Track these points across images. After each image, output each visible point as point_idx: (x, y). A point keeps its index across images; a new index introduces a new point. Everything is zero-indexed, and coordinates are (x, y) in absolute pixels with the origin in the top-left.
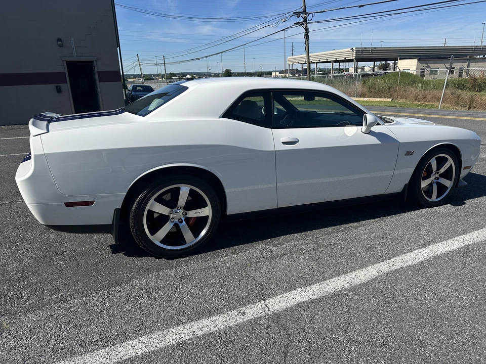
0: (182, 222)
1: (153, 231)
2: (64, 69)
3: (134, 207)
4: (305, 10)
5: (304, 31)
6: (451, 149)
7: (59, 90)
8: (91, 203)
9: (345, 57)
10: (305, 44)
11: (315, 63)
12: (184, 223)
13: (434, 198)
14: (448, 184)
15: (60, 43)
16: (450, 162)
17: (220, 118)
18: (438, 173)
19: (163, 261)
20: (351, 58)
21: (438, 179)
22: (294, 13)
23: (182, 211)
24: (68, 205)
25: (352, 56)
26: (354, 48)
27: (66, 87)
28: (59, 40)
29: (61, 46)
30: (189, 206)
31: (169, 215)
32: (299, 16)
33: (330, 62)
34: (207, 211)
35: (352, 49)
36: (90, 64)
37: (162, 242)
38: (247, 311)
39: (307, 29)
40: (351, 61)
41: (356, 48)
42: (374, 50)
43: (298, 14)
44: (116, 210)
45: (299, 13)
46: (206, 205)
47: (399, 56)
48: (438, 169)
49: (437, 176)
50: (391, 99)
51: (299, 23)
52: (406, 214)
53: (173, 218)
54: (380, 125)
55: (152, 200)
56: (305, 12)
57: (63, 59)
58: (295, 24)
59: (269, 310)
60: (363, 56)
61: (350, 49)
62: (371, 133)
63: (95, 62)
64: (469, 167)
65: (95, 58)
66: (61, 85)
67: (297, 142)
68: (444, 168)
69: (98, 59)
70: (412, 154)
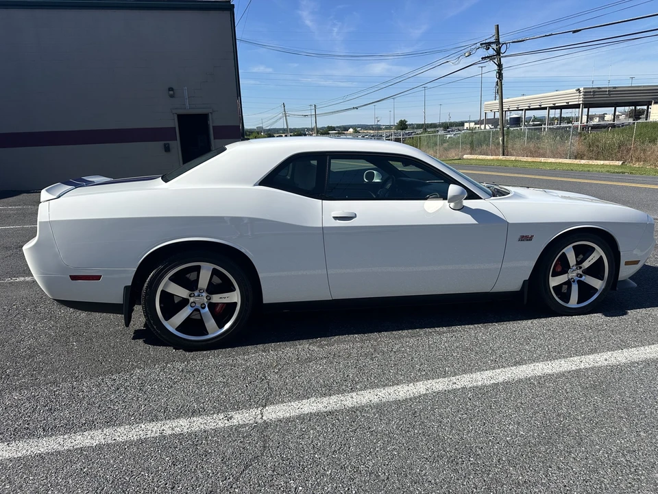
0: (204, 308)
1: (168, 316)
2: (174, 123)
3: (145, 285)
4: (498, 39)
5: (496, 67)
6: (600, 235)
7: (167, 149)
8: (98, 278)
9: (567, 101)
10: (497, 85)
11: (522, 110)
12: (207, 309)
13: (573, 302)
14: (598, 284)
15: (171, 92)
16: (598, 253)
17: (255, 185)
18: (581, 268)
19: (180, 352)
20: (577, 103)
21: (581, 276)
22: (481, 44)
23: (205, 294)
24: (74, 278)
25: (578, 99)
26: (582, 89)
27: (176, 145)
28: (171, 89)
30: (212, 289)
31: (189, 298)
32: (489, 48)
33: (545, 108)
34: (235, 297)
35: (579, 90)
36: (204, 117)
37: (177, 329)
38: (236, 416)
39: (500, 66)
40: (577, 106)
41: (584, 89)
42: (613, 91)
43: (487, 45)
44: (126, 288)
45: (489, 44)
46: (234, 290)
47: (653, 99)
48: (579, 263)
49: (580, 272)
50: (621, 163)
51: (488, 57)
52: (525, 322)
53: (194, 302)
54: (481, 198)
55: (166, 279)
56: (497, 42)
57: (174, 111)
58: (482, 58)
59: (262, 418)
60: (594, 99)
61: (574, 90)
62: (463, 209)
63: (210, 115)
64: (636, 262)
65: (210, 110)
66: (170, 142)
67: (354, 217)
68: (589, 261)
69: (214, 111)
70: (530, 240)
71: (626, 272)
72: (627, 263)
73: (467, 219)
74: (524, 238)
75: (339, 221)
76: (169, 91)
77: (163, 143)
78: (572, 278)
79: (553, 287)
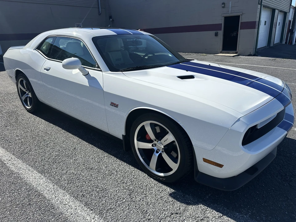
2: (221, 21)
7: (216, 35)
13: (153, 167)
17: (34, 50)
27: (221, 33)
29: (223, 7)
36: (238, 17)
54: (101, 71)
57: (223, 15)
63: (240, 16)
64: (221, 166)
65: (241, 14)
66: (218, 31)
67: (49, 70)
68: (165, 141)
69: (243, 14)
70: (116, 107)
72: (205, 160)
73: (85, 81)
74: (113, 104)
75: (45, 71)
76: (222, 4)
77: (215, 32)
78: (158, 149)
79: (138, 148)
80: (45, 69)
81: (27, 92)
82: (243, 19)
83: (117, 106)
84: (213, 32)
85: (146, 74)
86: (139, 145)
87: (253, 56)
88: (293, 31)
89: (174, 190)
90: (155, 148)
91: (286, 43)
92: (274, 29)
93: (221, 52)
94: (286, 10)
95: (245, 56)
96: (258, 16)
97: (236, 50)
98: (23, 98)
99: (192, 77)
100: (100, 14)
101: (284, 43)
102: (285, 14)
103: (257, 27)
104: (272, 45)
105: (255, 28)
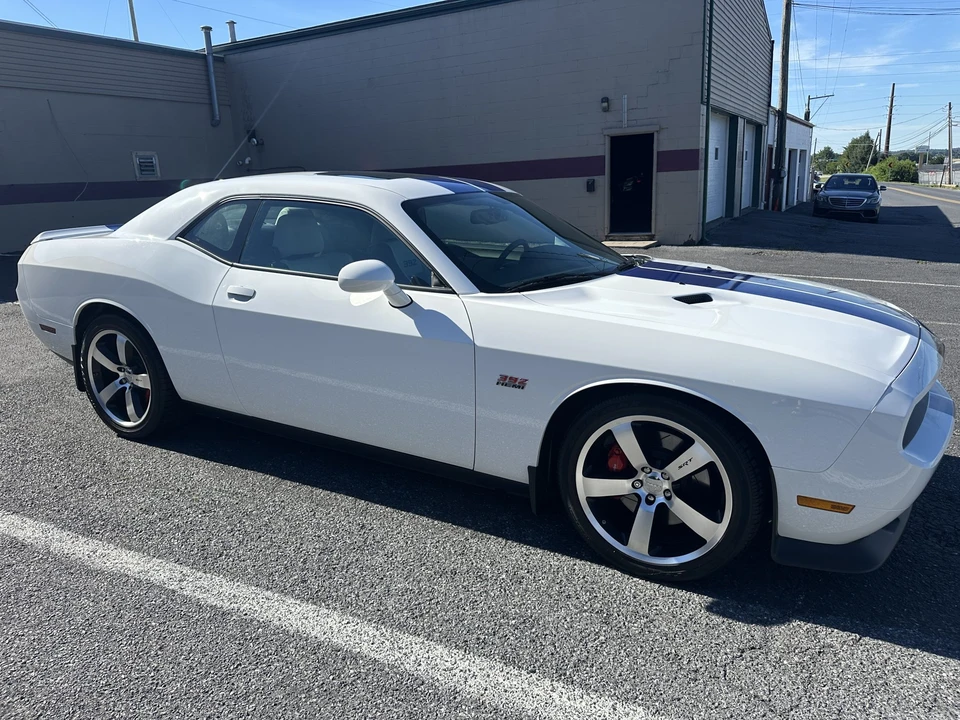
0: (130, 388)
2: (604, 150)
7: (591, 187)
8: (53, 331)
15: (605, 104)
17: (169, 239)
18: (668, 477)
24: (42, 327)
27: (603, 182)
28: (606, 100)
29: (606, 110)
31: (118, 373)
34: (146, 381)
36: (648, 139)
49: (668, 485)
53: (125, 379)
54: (454, 292)
55: (94, 344)
57: (606, 132)
62: (408, 307)
63: (655, 135)
64: (845, 509)
65: (657, 128)
66: (595, 178)
67: (251, 298)
68: (680, 467)
69: (661, 129)
70: (519, 387)
71: (795, 522)
72: (803, 501)
74: (507, 381)
75: (233, 300)
76: (602, 102)
77: (586, 179)
78: (650, 495)
79: (588, 498)
80: (231, 295)
81: (121, 374)
82: (662, 144)
83: (520, 384)
84: (581, 181)
85: (584, 295)
86: (589, 487)
87: (697, 245)
88: (780, 173)
89: (710, 599)
90: (643, 492)
91: (766, 206)
92: (738, 169)
93: (607, 237)
94: (760, 119)
95: (676, 248)
96: (703, 134)
97: (650, 231)
98: (105, 396)
99: (706, 298)
100: (215, 124)
101: (762, 208)
102: (758, 129)
103: (702, 165)
104: (736, 214)
105: (696, 168)
